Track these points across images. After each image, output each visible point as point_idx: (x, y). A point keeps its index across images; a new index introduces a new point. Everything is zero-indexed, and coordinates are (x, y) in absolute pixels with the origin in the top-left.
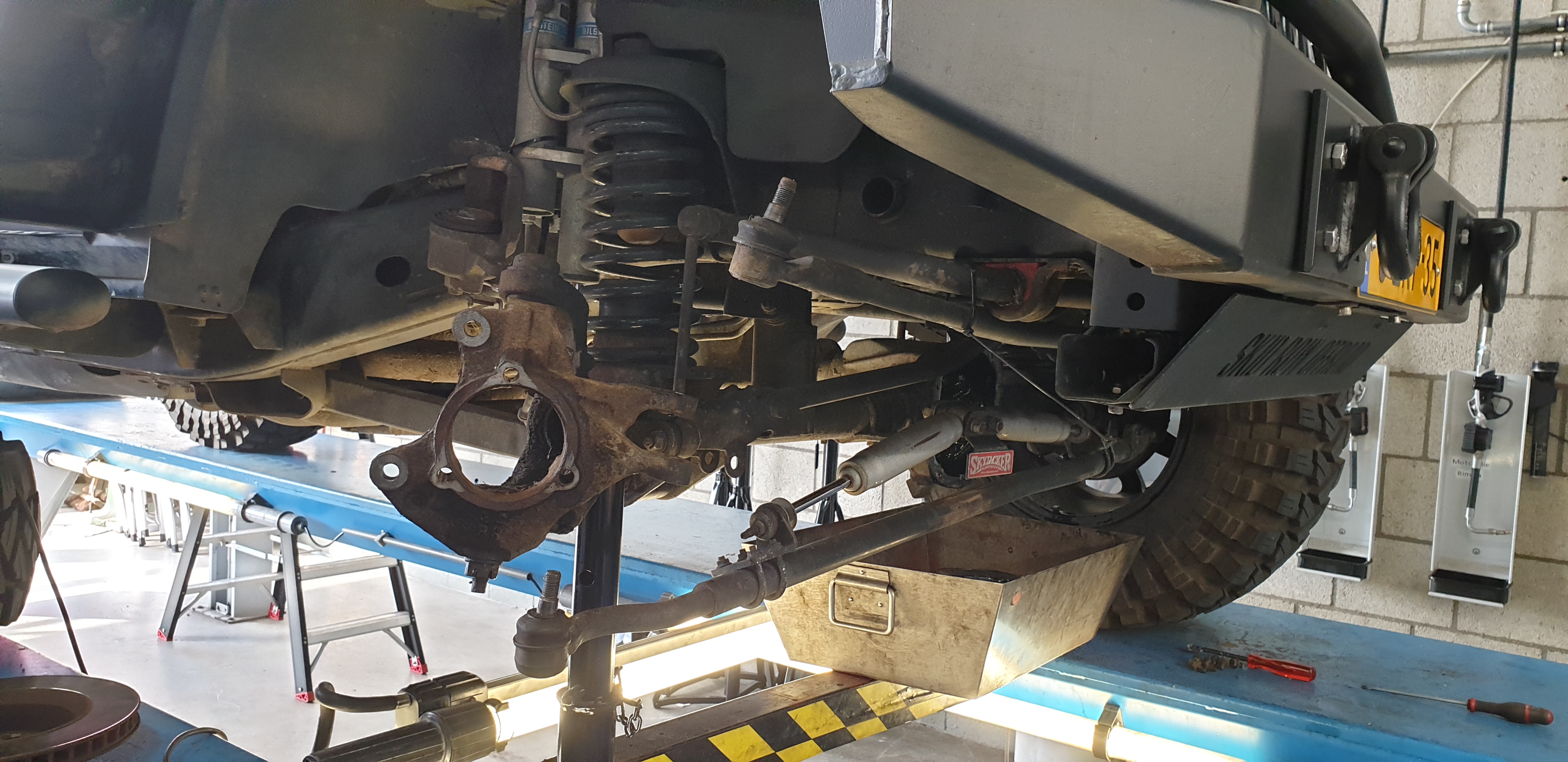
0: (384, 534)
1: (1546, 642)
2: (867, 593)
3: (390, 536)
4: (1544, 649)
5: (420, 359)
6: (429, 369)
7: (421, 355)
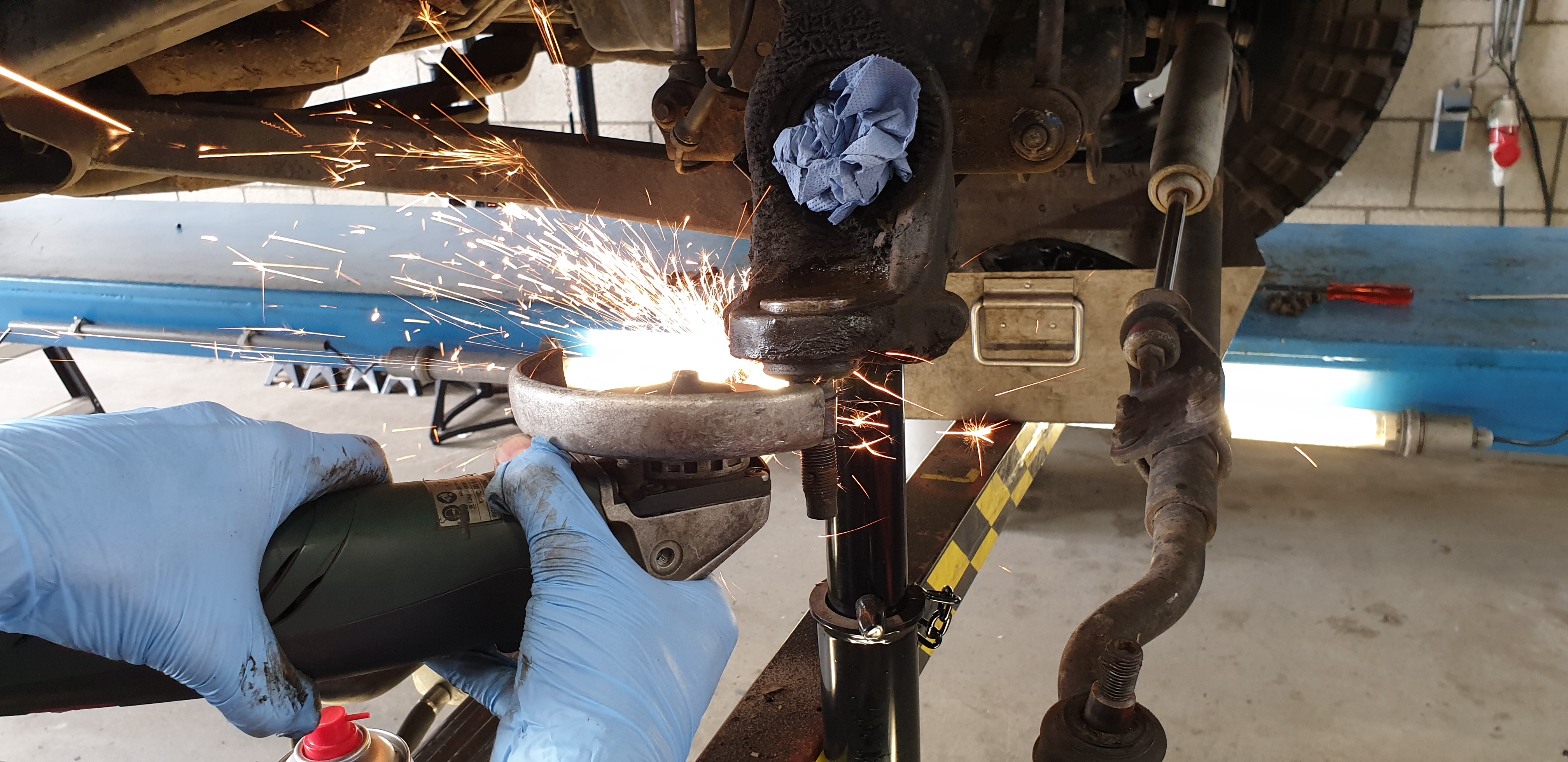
0: (79, 321)
1: (1370, 202)
2: (1031, 313)
3: (90, 322)
4: (1368, 210)
5: (220, 51)
6: (244, 67)
7: (221, 44)
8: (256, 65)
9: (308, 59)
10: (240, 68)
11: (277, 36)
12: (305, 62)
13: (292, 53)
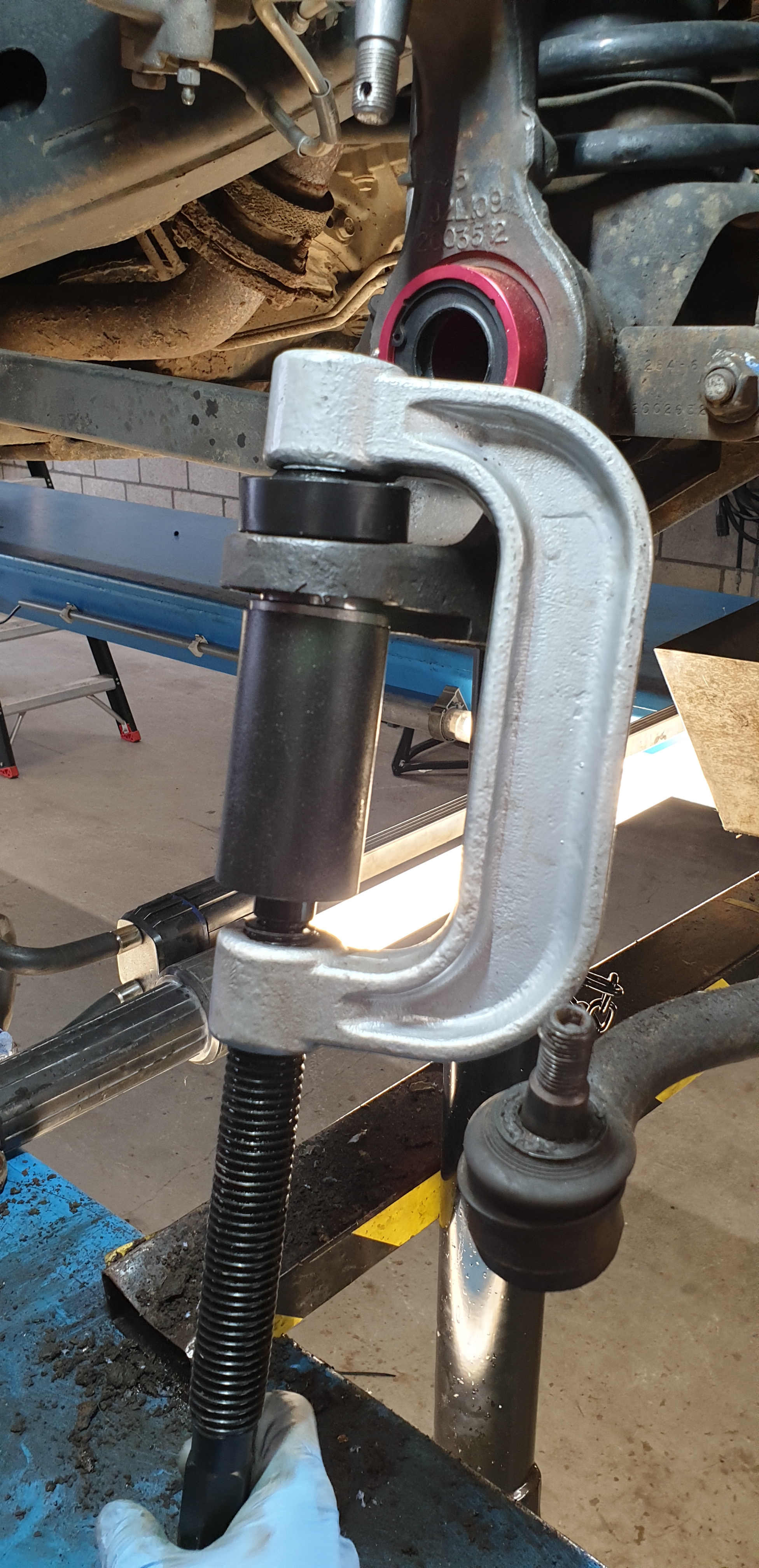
0: (70, 607)
3: (80, 611)
5: (87, 317)
6: (105, 334)
7: (89, 310)
8: (115, 333)
9: (160, 330)
10: (102, 335)
11: (136, 304)
12: (156, 332)
13: (146, 322)
